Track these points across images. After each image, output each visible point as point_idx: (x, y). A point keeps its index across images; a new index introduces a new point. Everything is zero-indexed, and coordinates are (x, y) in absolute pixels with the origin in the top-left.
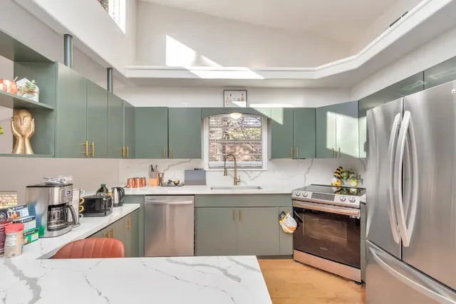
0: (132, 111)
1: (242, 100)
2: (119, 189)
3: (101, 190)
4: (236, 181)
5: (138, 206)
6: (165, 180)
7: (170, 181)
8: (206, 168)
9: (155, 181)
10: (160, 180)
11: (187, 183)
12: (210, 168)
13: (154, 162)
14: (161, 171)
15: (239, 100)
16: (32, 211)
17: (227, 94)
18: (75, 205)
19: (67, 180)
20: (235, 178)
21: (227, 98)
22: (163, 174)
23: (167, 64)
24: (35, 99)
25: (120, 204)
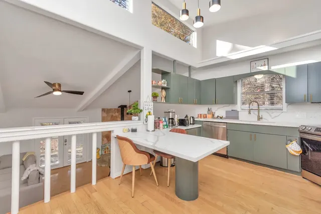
0: (199, 83)
1: (265, 65)
2: (193, 117)
3: (186, 117)
4: (259, 118)
5: (200, 126)
6: (216, 116)
7: (218, 117)
8: (239, 110)
9: (210, 116)
10: (213, 115)
11: (227, 118)
12: (242, 109)
13: (210, 107)
14: (213, 111)
15: (262, 66)
16: (165, 120)
17: (253, 64)
18: (176, 120)
19: (174, 111)
20: (259, 116)
21: (253, 66)
22: (215, 113)
23: (217, 55)
24: (165, 85)
25: (193, 124)
